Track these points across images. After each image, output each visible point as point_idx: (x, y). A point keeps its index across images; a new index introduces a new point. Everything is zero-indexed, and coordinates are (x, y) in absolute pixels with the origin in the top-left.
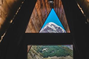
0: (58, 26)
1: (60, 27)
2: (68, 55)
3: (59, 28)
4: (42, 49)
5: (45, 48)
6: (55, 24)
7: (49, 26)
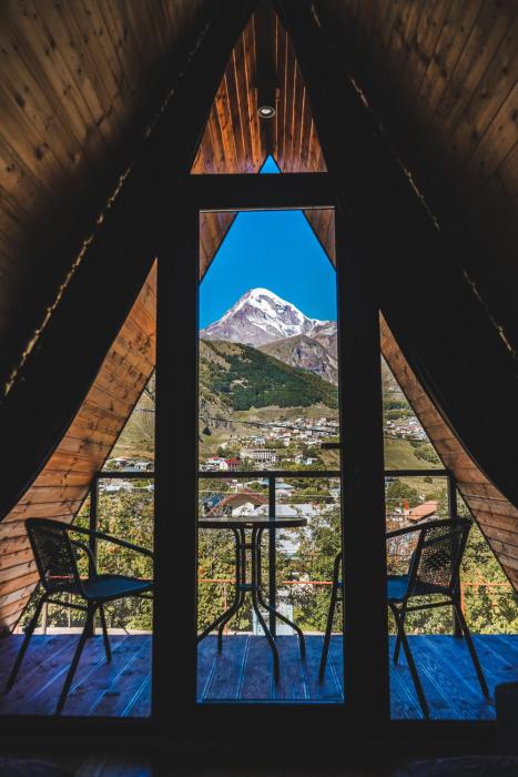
0: (284, 303)
1: (288, 304)
2: (318, 400)
3: (287, 308)
4: (230, 381)
5: (238, 379)
6: (271, 295)
7: (253, 303)
